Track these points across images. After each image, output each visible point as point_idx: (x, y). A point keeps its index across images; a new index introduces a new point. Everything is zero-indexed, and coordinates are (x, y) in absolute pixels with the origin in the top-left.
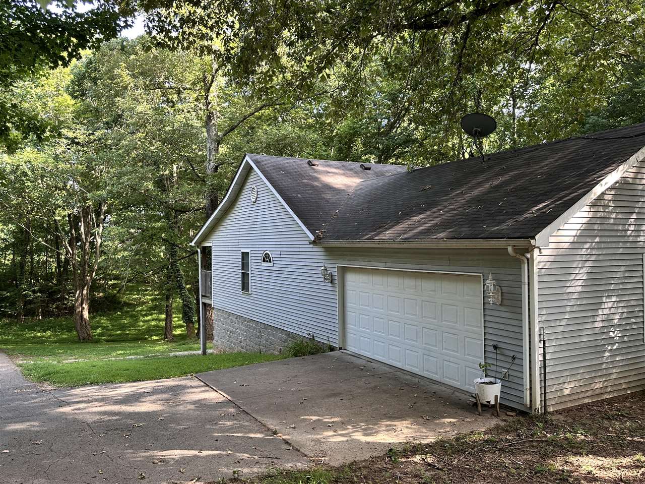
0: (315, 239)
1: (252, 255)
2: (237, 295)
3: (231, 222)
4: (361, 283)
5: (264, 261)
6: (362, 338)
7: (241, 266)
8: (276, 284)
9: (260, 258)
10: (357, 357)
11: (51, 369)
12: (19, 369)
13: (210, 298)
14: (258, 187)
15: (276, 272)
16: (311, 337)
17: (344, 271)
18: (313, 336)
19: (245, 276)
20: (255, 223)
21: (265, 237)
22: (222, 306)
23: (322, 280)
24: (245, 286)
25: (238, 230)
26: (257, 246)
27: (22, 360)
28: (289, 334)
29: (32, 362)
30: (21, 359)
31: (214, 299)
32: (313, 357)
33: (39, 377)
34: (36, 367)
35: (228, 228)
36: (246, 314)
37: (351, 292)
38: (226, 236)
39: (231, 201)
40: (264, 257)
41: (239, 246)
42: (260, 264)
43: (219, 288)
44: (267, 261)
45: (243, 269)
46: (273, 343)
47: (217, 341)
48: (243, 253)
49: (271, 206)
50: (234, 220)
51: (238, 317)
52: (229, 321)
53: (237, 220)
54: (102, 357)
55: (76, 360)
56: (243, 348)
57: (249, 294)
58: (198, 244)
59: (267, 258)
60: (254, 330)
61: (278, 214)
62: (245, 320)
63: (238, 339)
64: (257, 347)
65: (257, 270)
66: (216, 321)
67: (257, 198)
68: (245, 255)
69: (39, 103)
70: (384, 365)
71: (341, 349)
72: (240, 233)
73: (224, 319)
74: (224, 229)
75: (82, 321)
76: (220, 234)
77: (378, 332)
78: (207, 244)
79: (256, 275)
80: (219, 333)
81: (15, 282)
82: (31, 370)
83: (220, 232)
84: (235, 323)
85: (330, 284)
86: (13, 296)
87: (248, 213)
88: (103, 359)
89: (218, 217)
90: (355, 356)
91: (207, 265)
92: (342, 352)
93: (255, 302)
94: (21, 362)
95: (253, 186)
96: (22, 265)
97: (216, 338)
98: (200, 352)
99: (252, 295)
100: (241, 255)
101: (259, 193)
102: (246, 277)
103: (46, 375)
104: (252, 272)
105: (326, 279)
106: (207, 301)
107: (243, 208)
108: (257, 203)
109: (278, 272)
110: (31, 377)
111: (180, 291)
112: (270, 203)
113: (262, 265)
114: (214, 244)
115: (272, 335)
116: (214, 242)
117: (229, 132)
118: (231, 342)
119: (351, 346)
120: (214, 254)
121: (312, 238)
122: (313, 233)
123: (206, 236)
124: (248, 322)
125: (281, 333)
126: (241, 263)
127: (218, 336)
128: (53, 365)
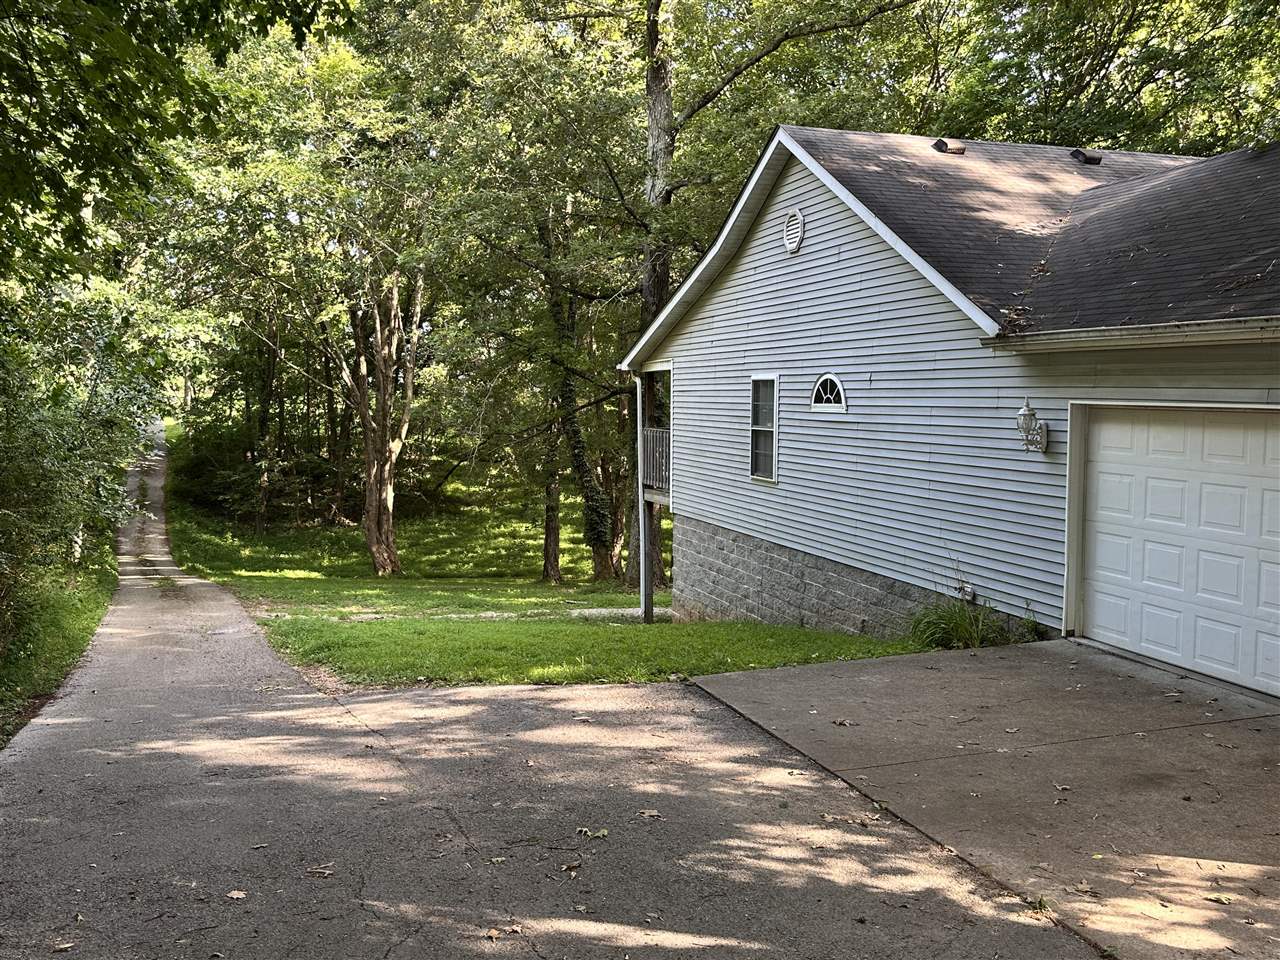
0: (1003, 328)
1: (783, 386)
2: (739, 484)
3: (721, 308)
4: (1155, 451)
5: (819, 399)
6: (1147, 608)
7: (750, 414)
8: (854, 459)
9: (808, 394)
10: (1132, 660)
11: (328, 637)
12: (262, 631)
13: (665, 492)
14: (805, 212)
15: (855, 427)
16: (968, 598)
17: (1090, 417)
18: (975, 596)
19: (761, 441)
20: (795, 306)
21: (824, 339)
22: (696, 511)
23: (1021, 446)
24: (760, 463)
25: (745, 327)
26: (799, 364)
27: (267, 611)
28: (892, 586)
29: (288, 617)
30: (266, 607)
31: (675, 494)
32: (1002, 654)
33: (305, 654)
34: (297, 630)
35: (715, 325)
36: (763, 530)
37: (1117, 478)
38: (709, 344)
39: (727, 257)
40: (818, 389)
41: (746, 367)
42: (806, 409)
43: (688, 469)
44: (828, 401)
45: (755, 422)
46: (840, 605)
47: (682, 591)
48: (756, 383)
49: (844, 256)
50: (734, 302)
51: (739, 537)
52: (713, 547)
53: (740, 302)
54: (429, 611)
55: (377, 616)
56: (752, 611)
57: (774, 483)
58: (638, 365)
59: (827, 392)
60: (784, 570)
61: (864, 277)
62: (759, 544)
63: (738, 588)
64: (792, 611)
65: (797, 423)
66: (679, 544)
67: (802, 240)
68: (762, 389)
69: (285, 62)
70: (1235, 689)
71: (1070, 634)
72: (750, 334)
73: (701, 539)
74: (706, 327)
75: (380, 534)
76: (693, 341)
77: (1214, 592)
78: (657, 367)
79: (790, 437)
80: (688, 573)
81: (249, 454)
82: (286, 635)
83: (694, 335)
84: (732, 552)
85: (1040, 457)
86: (245, 481)
87: (775, 280)
88: (432, 614)
89: (689, 299)
90: (1126, 658)
91: (658, 414)
92: (1079, 644)
93: (789, 502)
94: (265, 615)
95: (791, 212)
96: (264, 418)
97: (679, 583)
98: (639, 611)
99: (780, 486)
100: (750, 387)
101: (808, 227)
102: (762, 439)
103: (321, 649)
104: (782, 429)
105: (1031, 442)
106: (657, 499)
107: (759, 270)
108: (802, 252)
109: (860, 427)
110: (288, 651)
111: (581, 478)
112: (843, 249)
113: (813, 410)
114: (676, 365)
115: (840, 584)
116: (676, 360)
117: (699, 108)
118: (720, 595)
119: (1106, 628)
120: (676, 388)
121: (990, 327)
122: (992, 313)
123: (656, 349)
124: (767, 550)
125: (866, 582)
126: (750, 407)
127: (685, 580)
128: (331, 626)
